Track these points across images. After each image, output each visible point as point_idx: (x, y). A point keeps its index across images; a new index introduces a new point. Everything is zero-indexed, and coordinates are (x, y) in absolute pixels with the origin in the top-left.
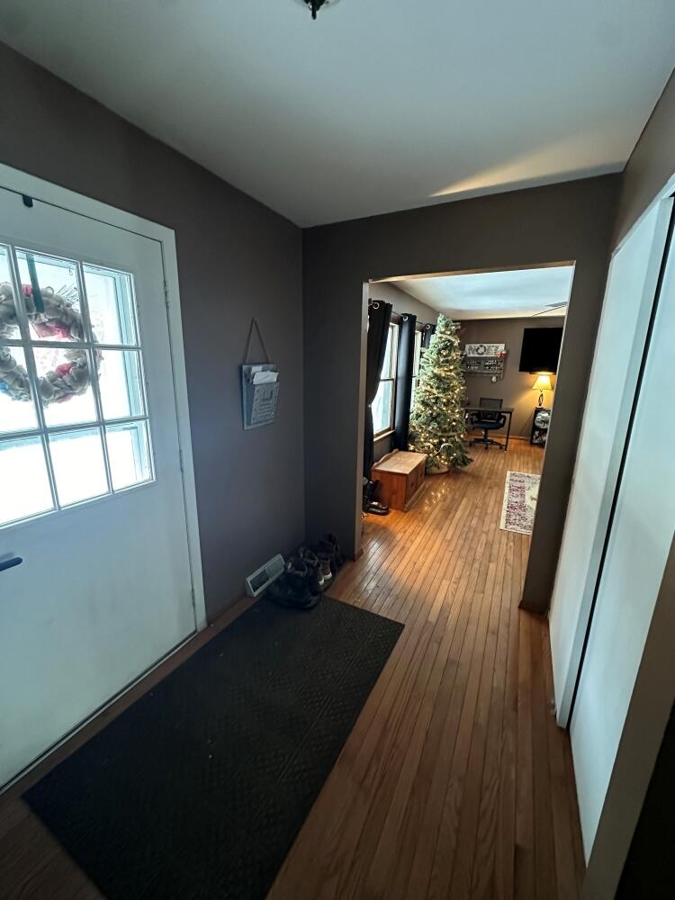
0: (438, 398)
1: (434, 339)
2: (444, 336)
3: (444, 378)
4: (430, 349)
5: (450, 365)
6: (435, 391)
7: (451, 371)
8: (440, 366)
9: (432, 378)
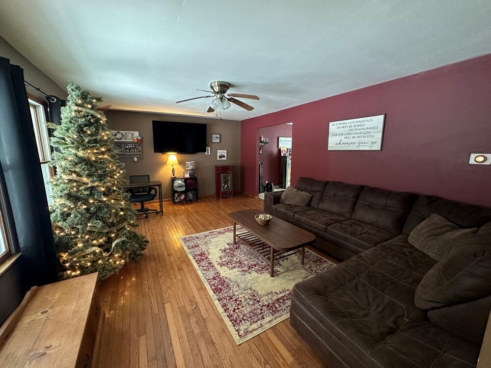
0: (92, 188)
1: (67, 112)
2: (84, 110)
3: (95, 162)
4: (63, 125)
5: (101, 146)
6: (85, 179)
7: (103, 153)
8: (85, 148)
9: (76, 164)
